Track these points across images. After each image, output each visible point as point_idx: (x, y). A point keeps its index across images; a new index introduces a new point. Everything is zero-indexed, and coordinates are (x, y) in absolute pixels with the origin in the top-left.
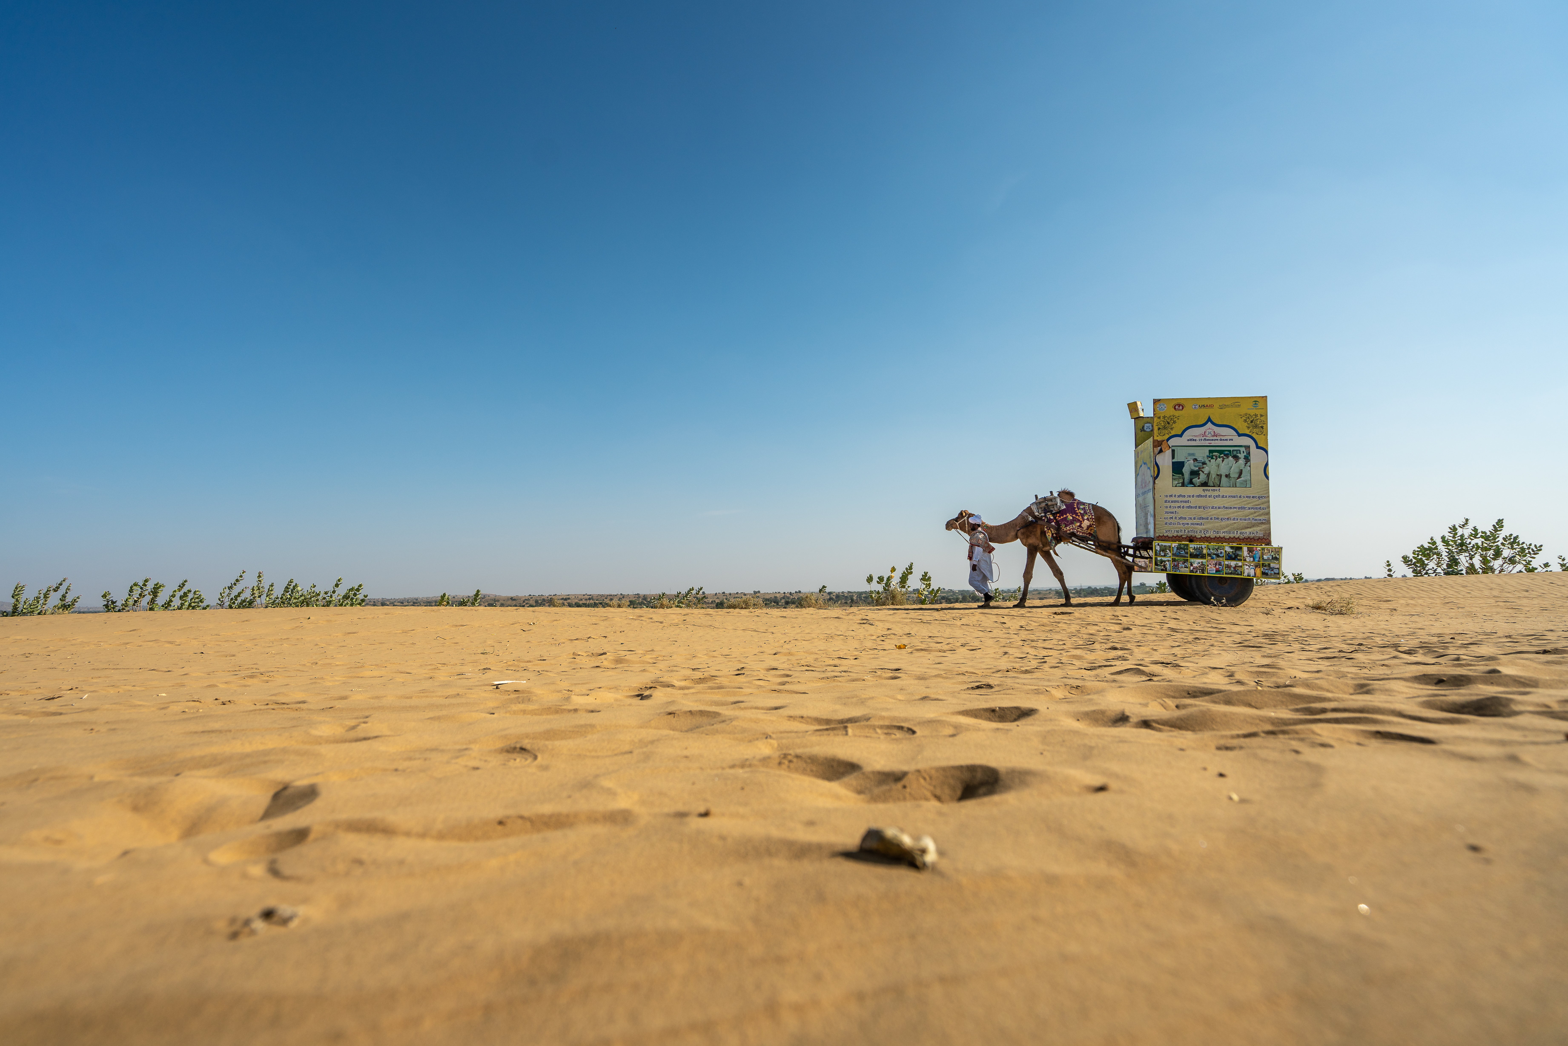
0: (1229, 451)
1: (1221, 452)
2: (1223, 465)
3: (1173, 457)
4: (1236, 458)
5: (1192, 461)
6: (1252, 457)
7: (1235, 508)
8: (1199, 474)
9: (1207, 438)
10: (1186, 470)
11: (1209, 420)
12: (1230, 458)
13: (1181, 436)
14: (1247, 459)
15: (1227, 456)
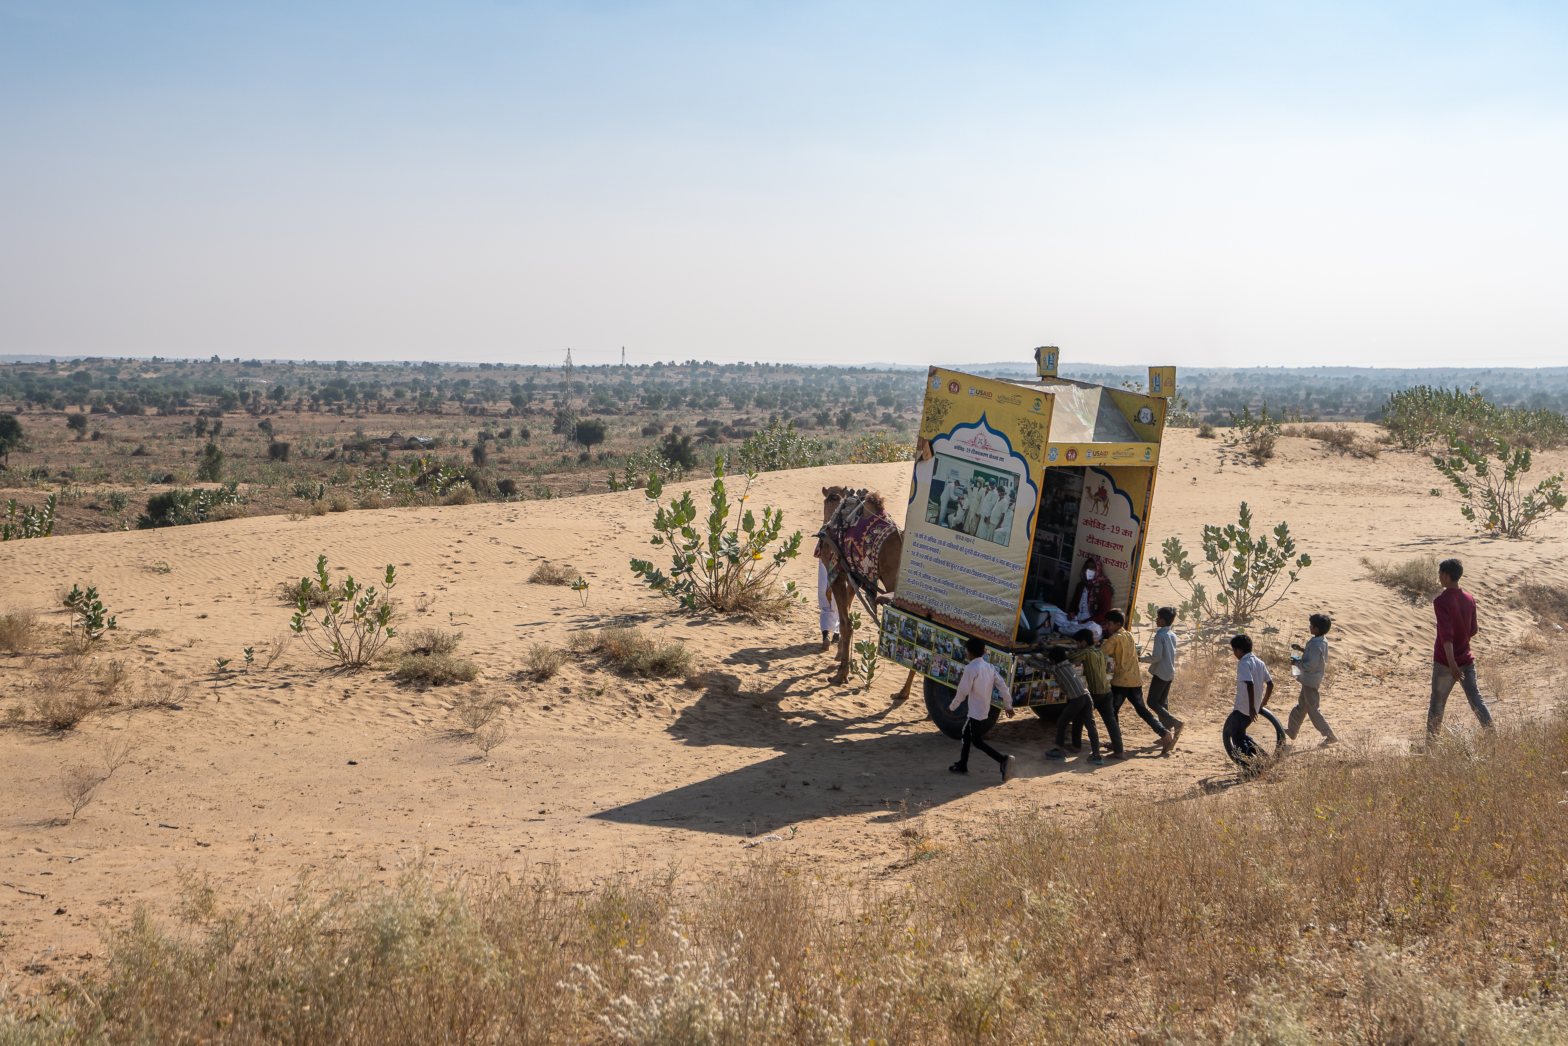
0: (996, 477)
1: (987, 477)
2: (985, 499)
3: (934, 473)
4: (1001, 491)
5: (953, 484)
6: (1019, 496)
7: (985, 576)
8: (956, 509)
9: (976, 449)
10: (944, 498)
11: (983, 419)
12: (995, 490)
13: (948, 437)
14: (1013, 497)
15: (992, 484)
